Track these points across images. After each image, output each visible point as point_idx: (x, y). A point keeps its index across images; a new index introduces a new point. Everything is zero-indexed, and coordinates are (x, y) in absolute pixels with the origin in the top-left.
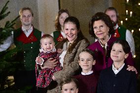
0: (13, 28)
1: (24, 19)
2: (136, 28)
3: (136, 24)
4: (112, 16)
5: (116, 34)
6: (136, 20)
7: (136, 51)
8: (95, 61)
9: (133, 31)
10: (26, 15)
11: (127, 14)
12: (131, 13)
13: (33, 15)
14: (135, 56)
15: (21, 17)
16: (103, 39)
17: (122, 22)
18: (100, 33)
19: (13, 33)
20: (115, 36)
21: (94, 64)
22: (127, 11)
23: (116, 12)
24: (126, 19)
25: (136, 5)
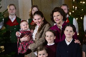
0: (4, 17)
1: (10, 11)
2: (79, 17)
3: (79, 14)
4: (65, 9)
5: (67, 20)
6: (79, 12)
7: (79, 31)
8: (55, 37)
9: (77, 19)
10: (12, 9)
11: (74, 8)
12: (76, 7)
13: (16, 9)
14: (78, 34)
15: (9, 10)
16: (59, 23)
17: (70, 13)
18: (57, 19)
19: (3, 20)
20: (66, 22)
21: (55, 38)
22: (73, 7)
23: (68, 7)
24: (73, 12)
25: (79, 3)
